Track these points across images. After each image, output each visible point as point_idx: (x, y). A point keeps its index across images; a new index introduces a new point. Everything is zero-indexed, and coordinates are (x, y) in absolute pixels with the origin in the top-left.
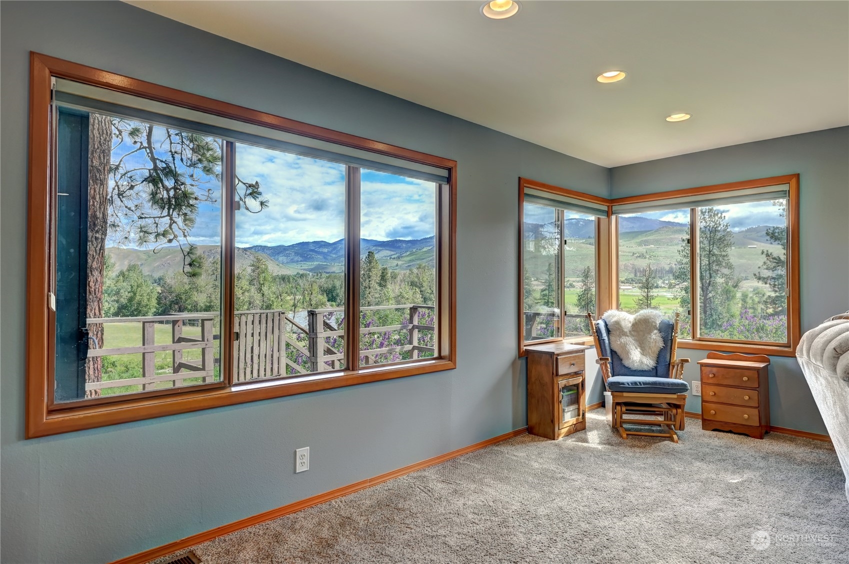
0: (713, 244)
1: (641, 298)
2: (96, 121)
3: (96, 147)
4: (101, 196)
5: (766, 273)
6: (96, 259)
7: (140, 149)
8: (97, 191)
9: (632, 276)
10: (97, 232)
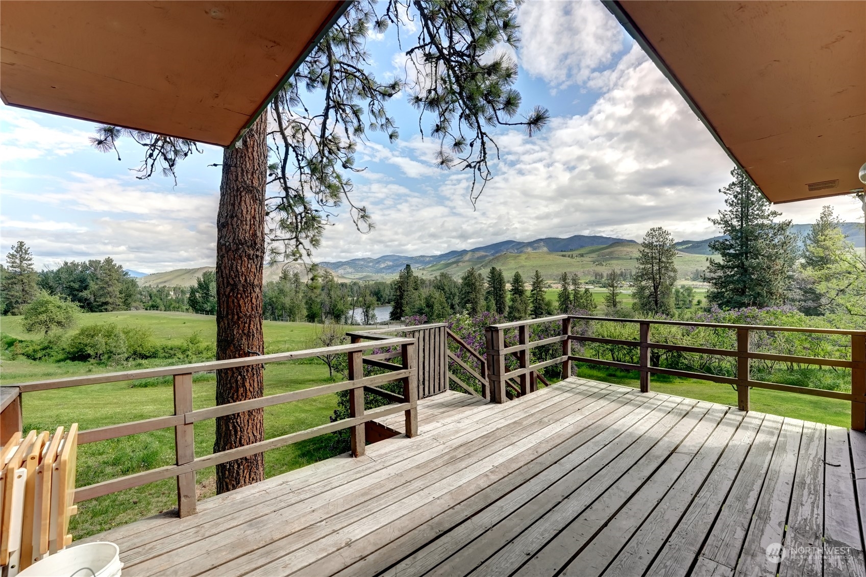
0: (662, 254)
1: (608, 295)
2: (256, 144)
3: (256, 169)
4: (260, 215)
5: (708, 275)
6: (257, 277)
7: (275, 179)
8: (257, 210)
9: (593, 278)
10: (258, 250)
